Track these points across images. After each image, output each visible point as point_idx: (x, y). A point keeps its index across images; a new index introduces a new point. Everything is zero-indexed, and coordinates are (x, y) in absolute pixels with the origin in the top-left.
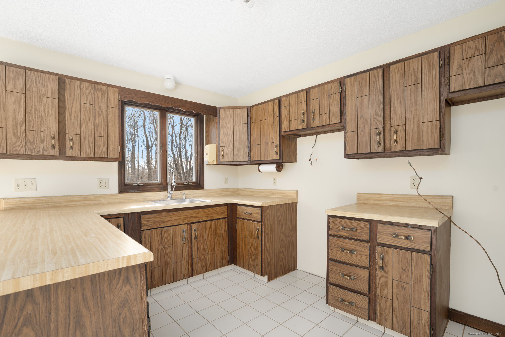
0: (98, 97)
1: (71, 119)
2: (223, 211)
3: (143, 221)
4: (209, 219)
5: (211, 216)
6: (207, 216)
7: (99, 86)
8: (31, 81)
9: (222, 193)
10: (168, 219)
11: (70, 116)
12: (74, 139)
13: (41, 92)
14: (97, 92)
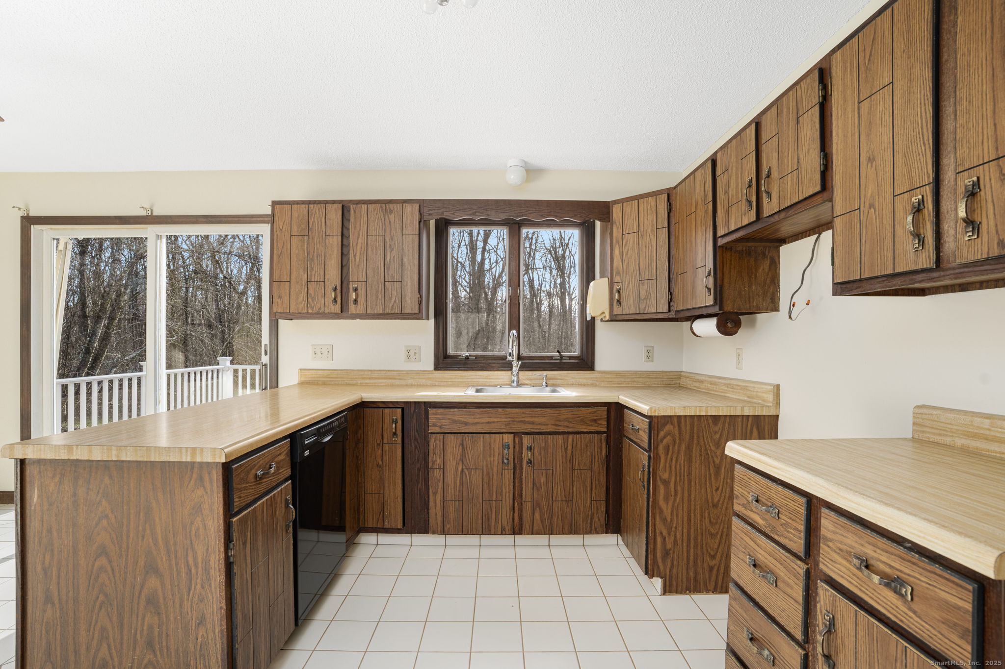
0: (390, 222)
1: (355, 260)
2: (595, 418)
3: (432, 419)
4: (562, 429)
5: (566, 424)
6: (557, 423)
7: (391, 206)
8: (314, 217)
9: (636, 380)
10: (476, 420)
11: (355, 256)
12: (359, 289)
13: (324, 230)
14: (388, 215)
